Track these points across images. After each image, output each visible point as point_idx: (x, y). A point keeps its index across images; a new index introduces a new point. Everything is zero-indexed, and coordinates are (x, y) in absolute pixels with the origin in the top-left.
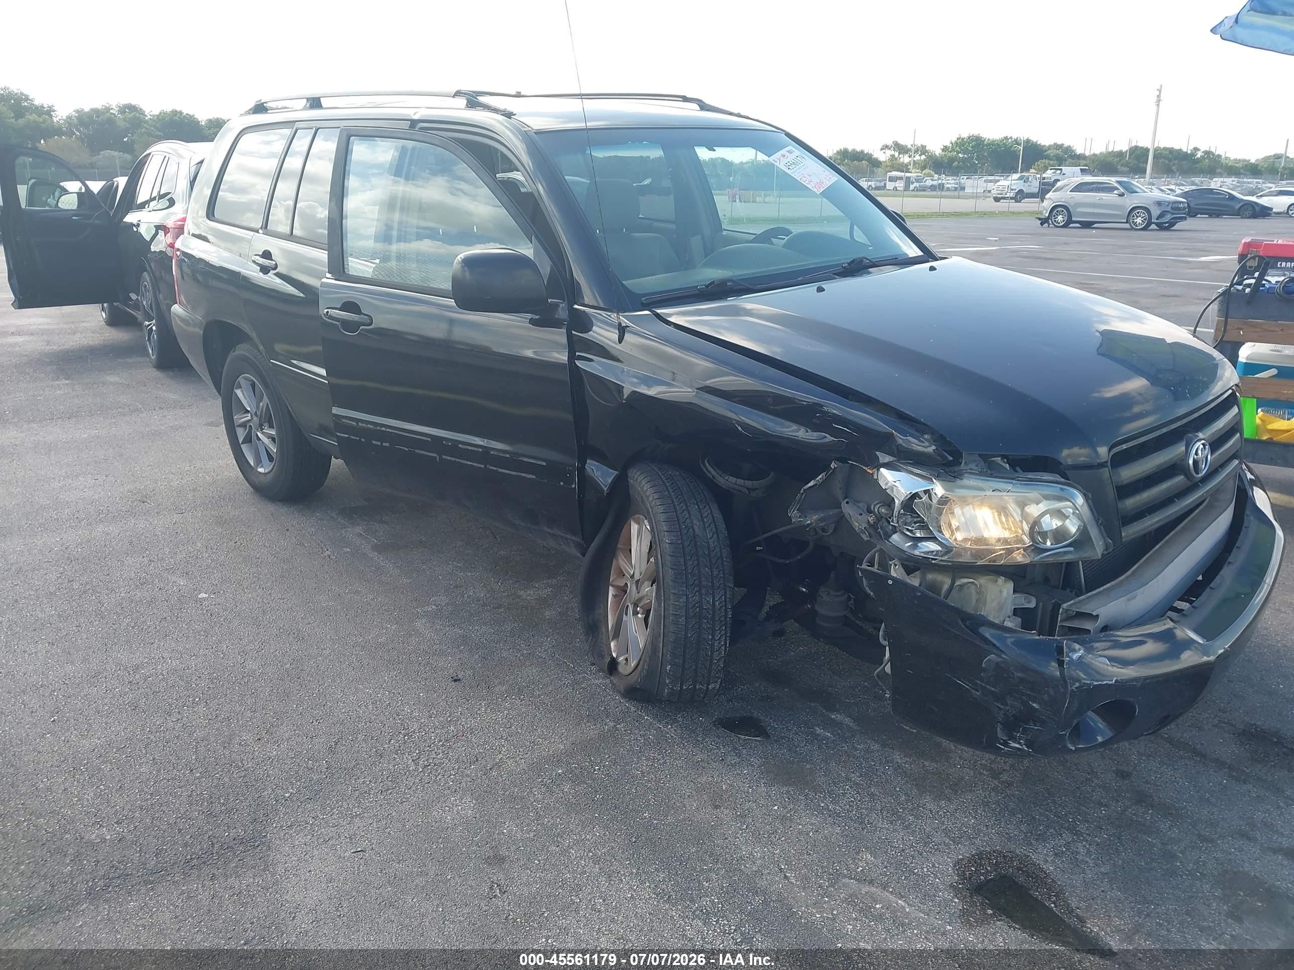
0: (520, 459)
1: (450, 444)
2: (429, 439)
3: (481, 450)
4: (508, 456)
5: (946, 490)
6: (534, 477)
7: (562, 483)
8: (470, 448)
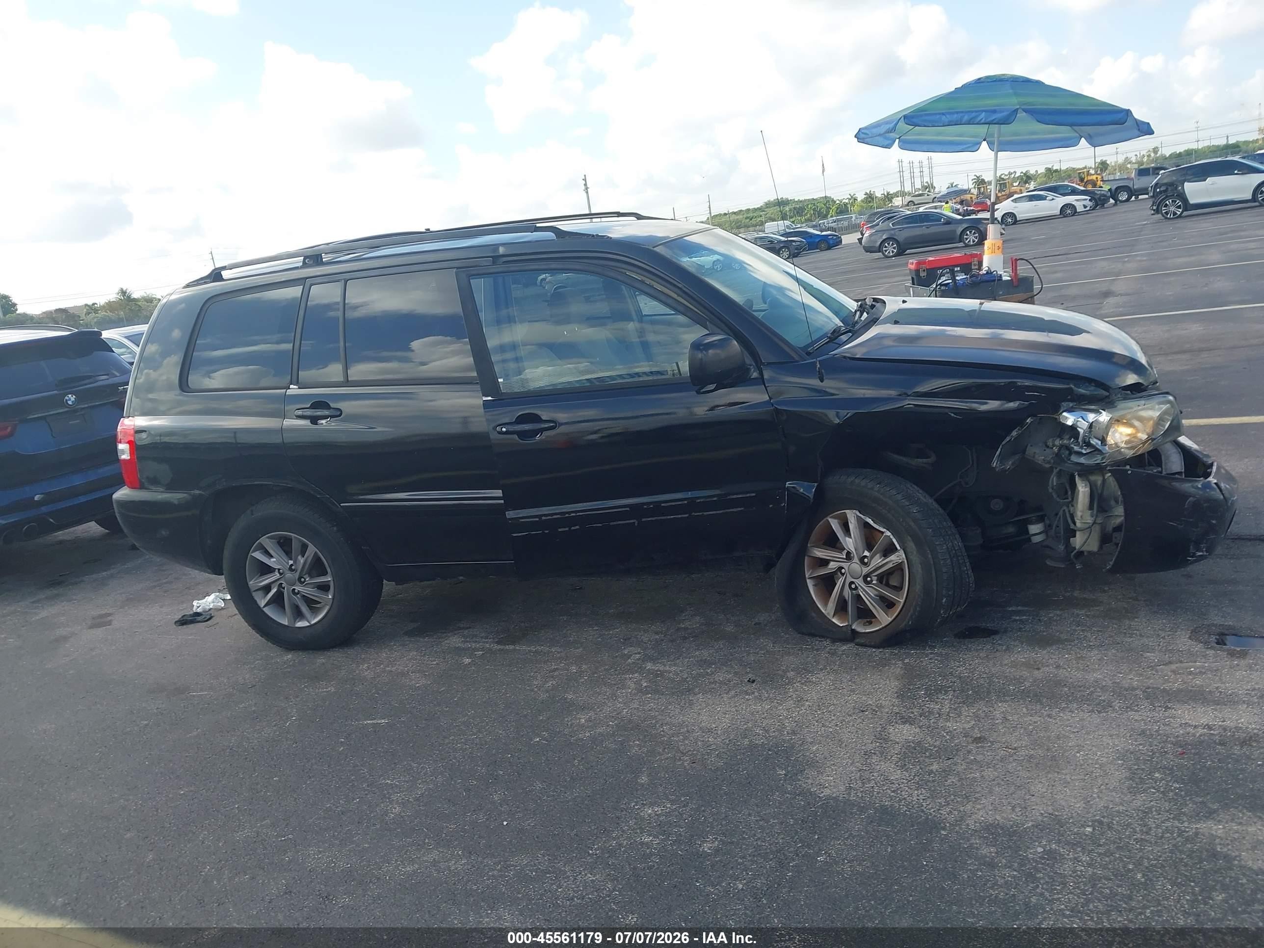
0: (729, 497)
1: (652, 506)
2: (628, 509)
3: (686, 502)
4: (715, 499)
5: (1111, 413)
6: (742, 509)
7: (771, 506)
8: (673, 504)
